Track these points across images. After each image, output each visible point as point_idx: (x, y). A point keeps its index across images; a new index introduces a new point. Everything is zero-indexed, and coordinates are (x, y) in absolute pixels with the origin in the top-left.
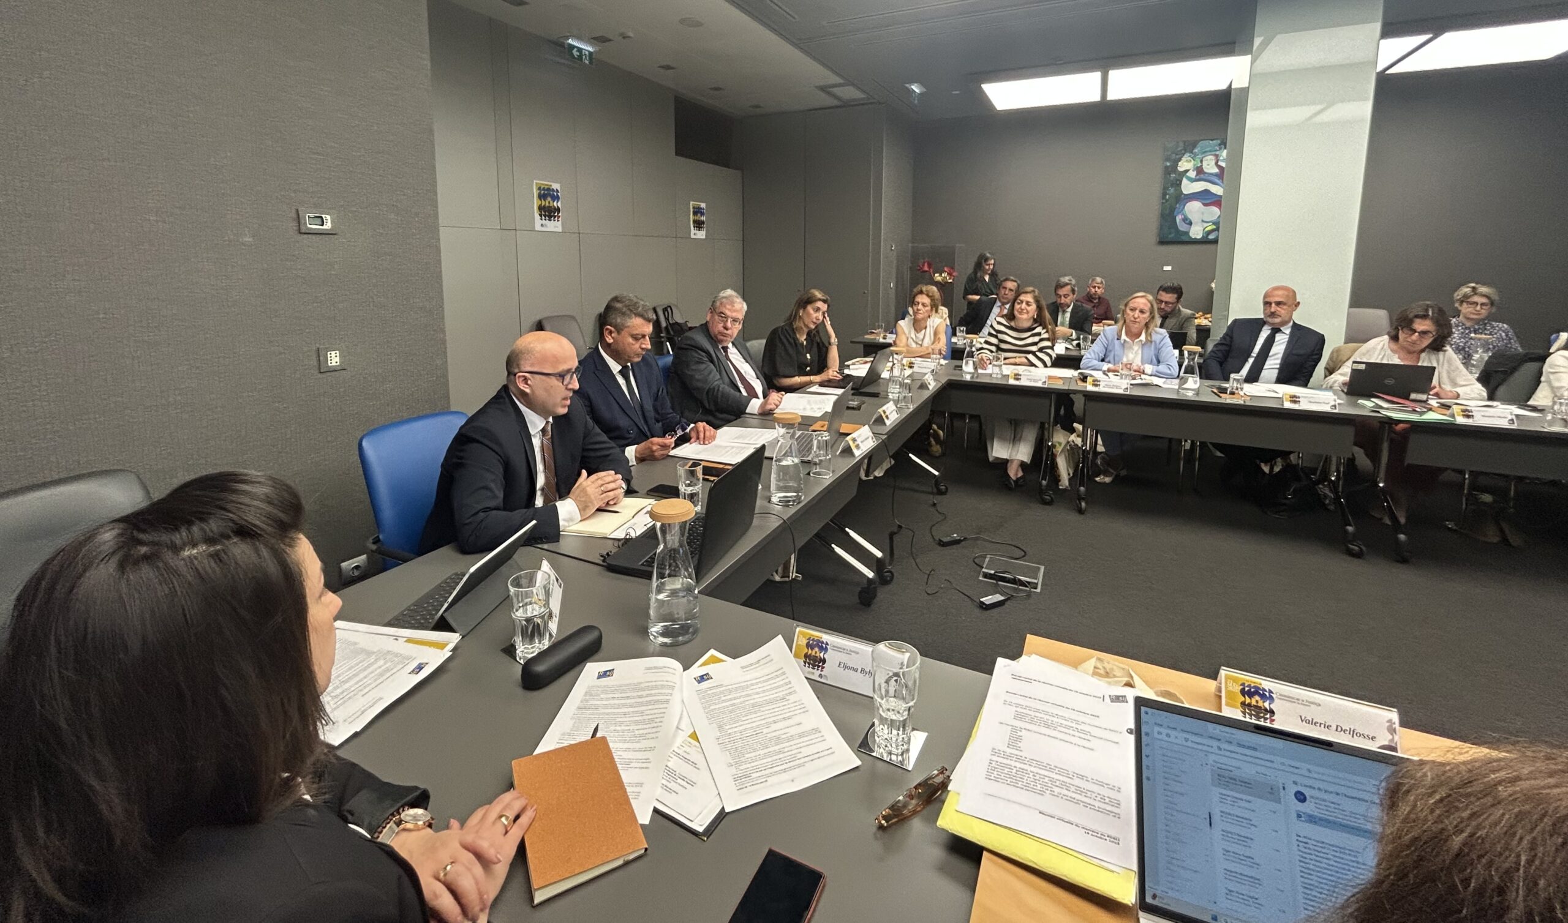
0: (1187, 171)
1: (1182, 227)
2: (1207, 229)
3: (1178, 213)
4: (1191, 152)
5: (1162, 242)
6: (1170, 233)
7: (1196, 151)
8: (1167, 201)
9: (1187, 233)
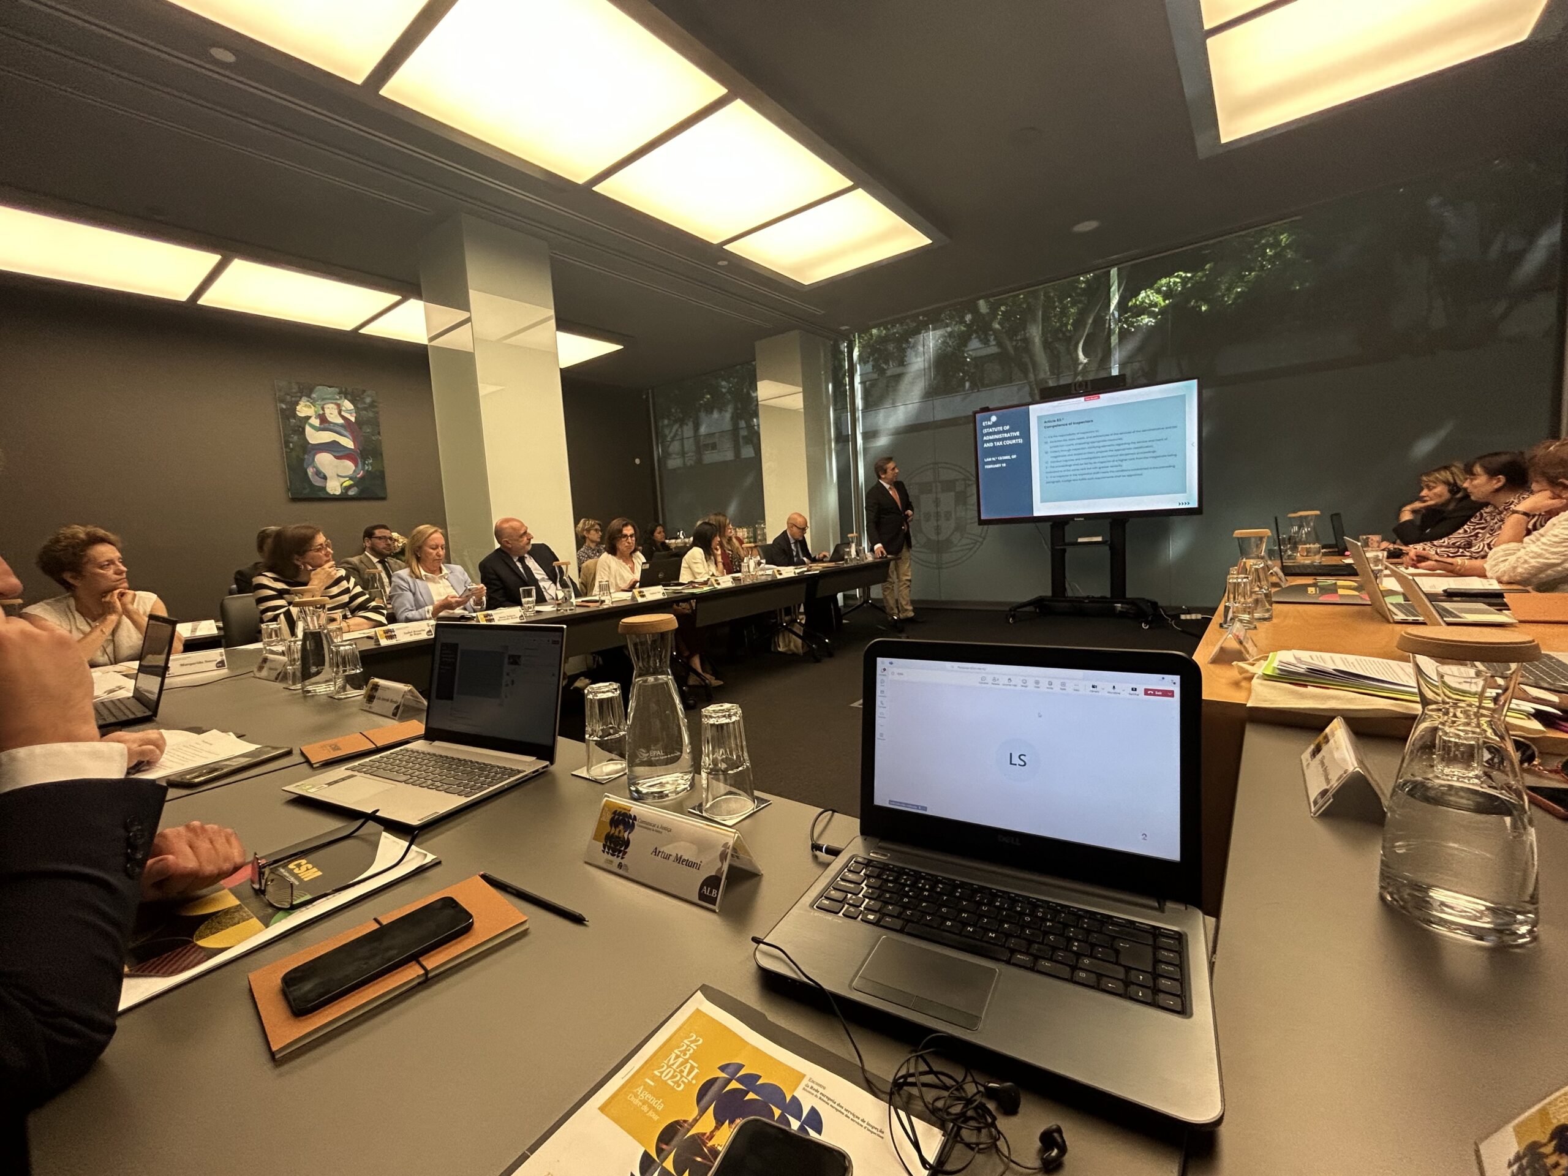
0: (309, 417)
1: (317, 482)
2: (344, 485)
3: (309, 466)
4: (309, 396)
5: (295, 500)
6: (304, 489)
7: (314, 396)
8: (292, 449)
9: (324, 489)
